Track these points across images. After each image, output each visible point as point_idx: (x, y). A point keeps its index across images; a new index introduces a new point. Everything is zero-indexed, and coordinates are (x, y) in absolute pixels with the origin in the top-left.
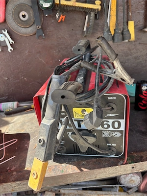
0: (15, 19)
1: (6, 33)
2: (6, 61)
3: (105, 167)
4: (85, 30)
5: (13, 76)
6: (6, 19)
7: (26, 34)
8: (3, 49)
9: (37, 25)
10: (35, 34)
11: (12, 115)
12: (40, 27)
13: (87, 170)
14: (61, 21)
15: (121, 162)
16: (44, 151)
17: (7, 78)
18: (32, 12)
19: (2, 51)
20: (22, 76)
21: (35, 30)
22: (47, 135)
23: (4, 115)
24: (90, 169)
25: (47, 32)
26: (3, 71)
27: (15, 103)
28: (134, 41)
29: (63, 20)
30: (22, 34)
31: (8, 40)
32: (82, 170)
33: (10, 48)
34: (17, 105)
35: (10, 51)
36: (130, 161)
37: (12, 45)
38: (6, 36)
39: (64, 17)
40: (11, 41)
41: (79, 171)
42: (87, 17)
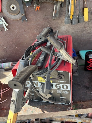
0: (8, 10)
1: (3, 19)
2: (4, 37)
3: (58, 111)
4: (53, 15)
5: (9, 46)
6: (2, 10)
7: (15, 19)
8: (2, 29)
9: (22, 13)
10: (21, 19)
11: (9, 71)
12: (24, 15)
13: (47, 112)
14: (37, 10)
15: (69, 108)
16: (15, 107)
17: (5, 48)
18: (18, 5)
19: (1, 31)
20: (14, 46)
21: (21, 17)
22: (16, 98)
23: (4, 71)
24: (49, 111)
25: (29, 17)
26: (3, 43)
27: (11, 63)
28: (88, 22)
29: (38, 9)
30: (13, 19)
31: (4, 24)
32: (44, 112)
33: (6, 29)
34: (12, 64)
35: (6, 31)
36: (75, 108)
37: (7, 27)
38: (3, 21)
39: (39, 7)
40: (6, 24)
41: (42, 113)
42: (55, 6)
